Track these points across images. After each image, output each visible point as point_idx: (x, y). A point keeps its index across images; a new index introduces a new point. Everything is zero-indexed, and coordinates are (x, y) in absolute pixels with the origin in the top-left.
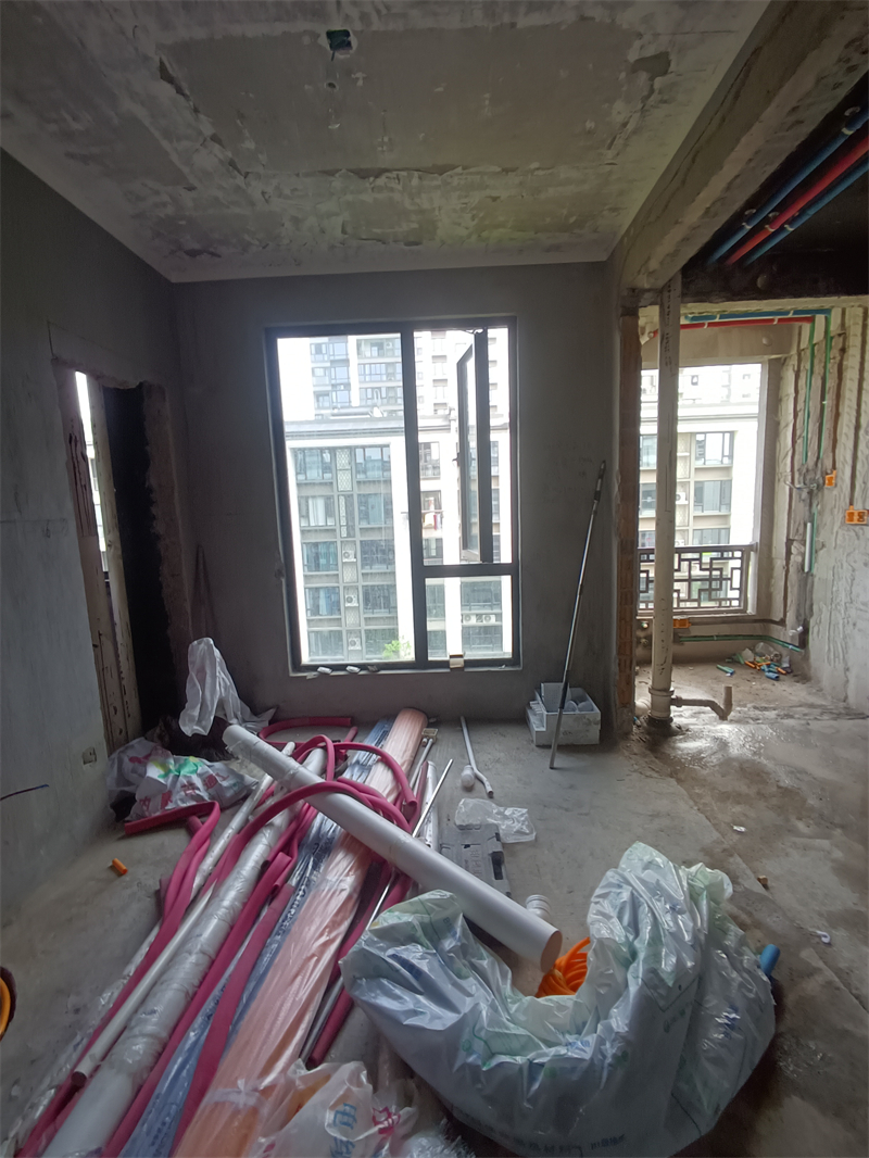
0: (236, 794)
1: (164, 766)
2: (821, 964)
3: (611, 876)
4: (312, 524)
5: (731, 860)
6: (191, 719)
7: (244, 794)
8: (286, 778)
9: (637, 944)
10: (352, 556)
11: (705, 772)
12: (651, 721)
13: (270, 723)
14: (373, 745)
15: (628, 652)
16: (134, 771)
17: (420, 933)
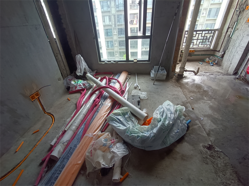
0: (89, 87)
1: (75, 81)
2: (199, 123)
3: (160, 106)
4: (106, 24)
5: (187, 104)
6: (79, 72)
7: (91, 87)
8: (98, 85)
9: (162, 119)
10: (116, 33)
11: (188, 86)
12: (179, 75)
13: (96, 73)
14: (116, 79)
15: (176, 59)
16: (69, 82)
17: (121, 114)
